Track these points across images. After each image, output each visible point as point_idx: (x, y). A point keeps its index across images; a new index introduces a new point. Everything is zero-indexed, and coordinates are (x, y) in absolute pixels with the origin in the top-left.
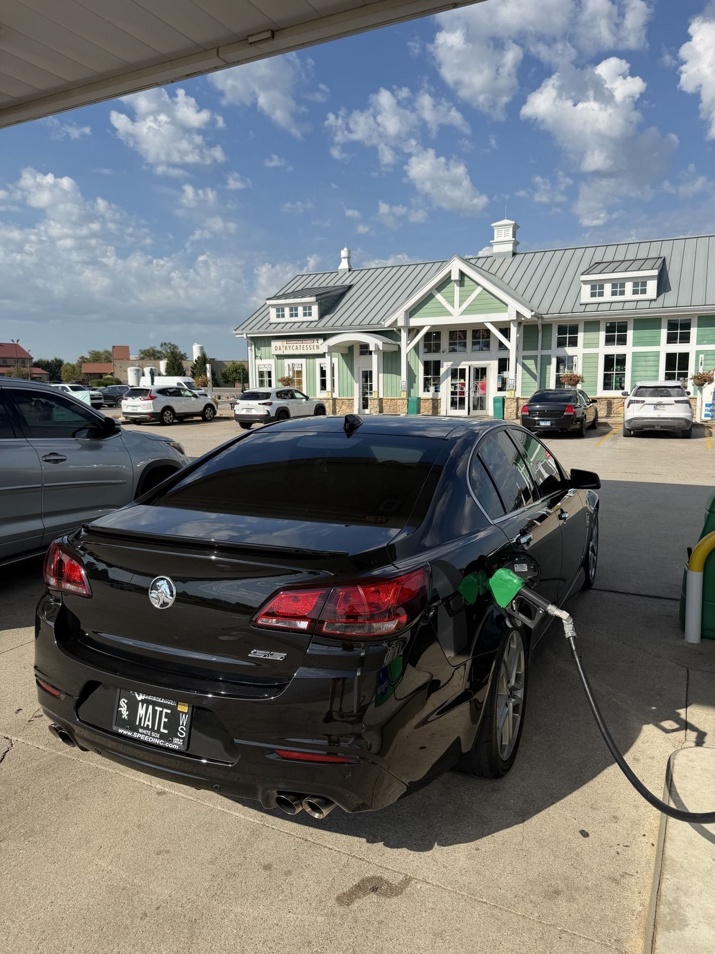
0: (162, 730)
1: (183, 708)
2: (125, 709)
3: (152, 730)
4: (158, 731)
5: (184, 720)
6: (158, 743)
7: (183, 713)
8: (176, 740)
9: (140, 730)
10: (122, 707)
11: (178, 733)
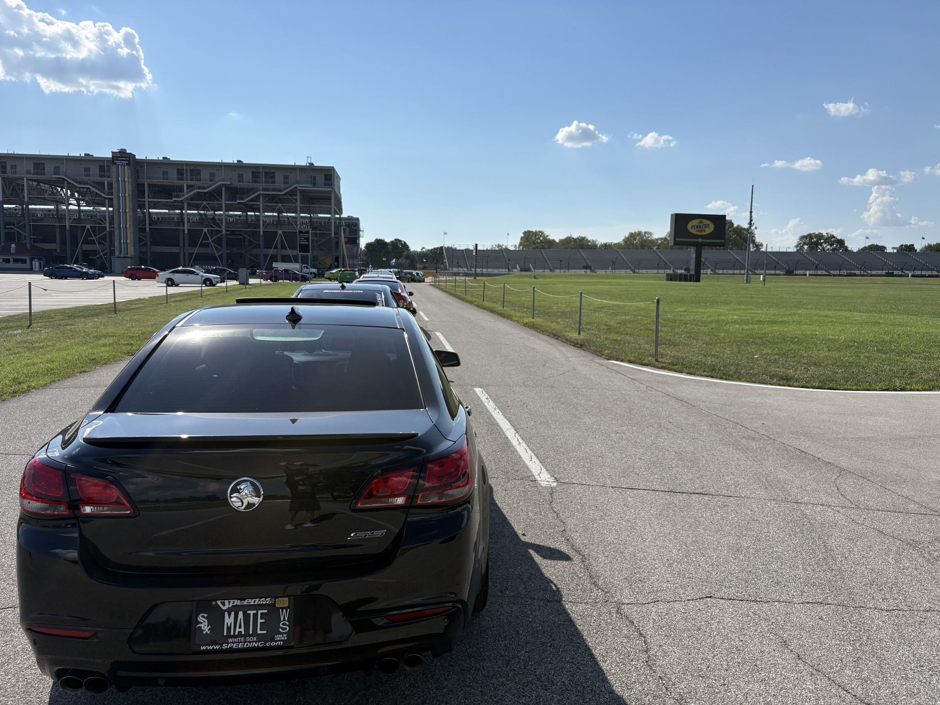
0: (259, 632)
1: (283, 602)
2: (206, 624)
3: (247, 634)
4: (255, 633)
5: (284, 615)
6: (256, 646)
7: (283, 608)
8: (278, 637)
9: (230, 640)
10: (201, 623)
11: (280, 630)
